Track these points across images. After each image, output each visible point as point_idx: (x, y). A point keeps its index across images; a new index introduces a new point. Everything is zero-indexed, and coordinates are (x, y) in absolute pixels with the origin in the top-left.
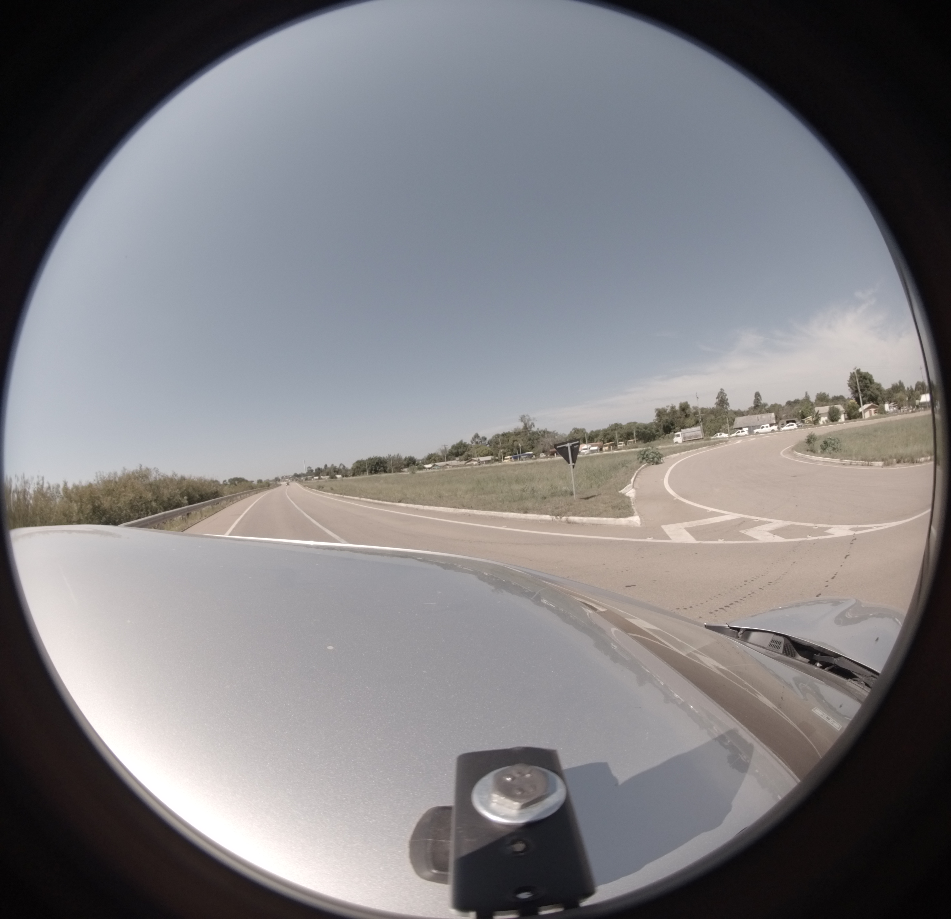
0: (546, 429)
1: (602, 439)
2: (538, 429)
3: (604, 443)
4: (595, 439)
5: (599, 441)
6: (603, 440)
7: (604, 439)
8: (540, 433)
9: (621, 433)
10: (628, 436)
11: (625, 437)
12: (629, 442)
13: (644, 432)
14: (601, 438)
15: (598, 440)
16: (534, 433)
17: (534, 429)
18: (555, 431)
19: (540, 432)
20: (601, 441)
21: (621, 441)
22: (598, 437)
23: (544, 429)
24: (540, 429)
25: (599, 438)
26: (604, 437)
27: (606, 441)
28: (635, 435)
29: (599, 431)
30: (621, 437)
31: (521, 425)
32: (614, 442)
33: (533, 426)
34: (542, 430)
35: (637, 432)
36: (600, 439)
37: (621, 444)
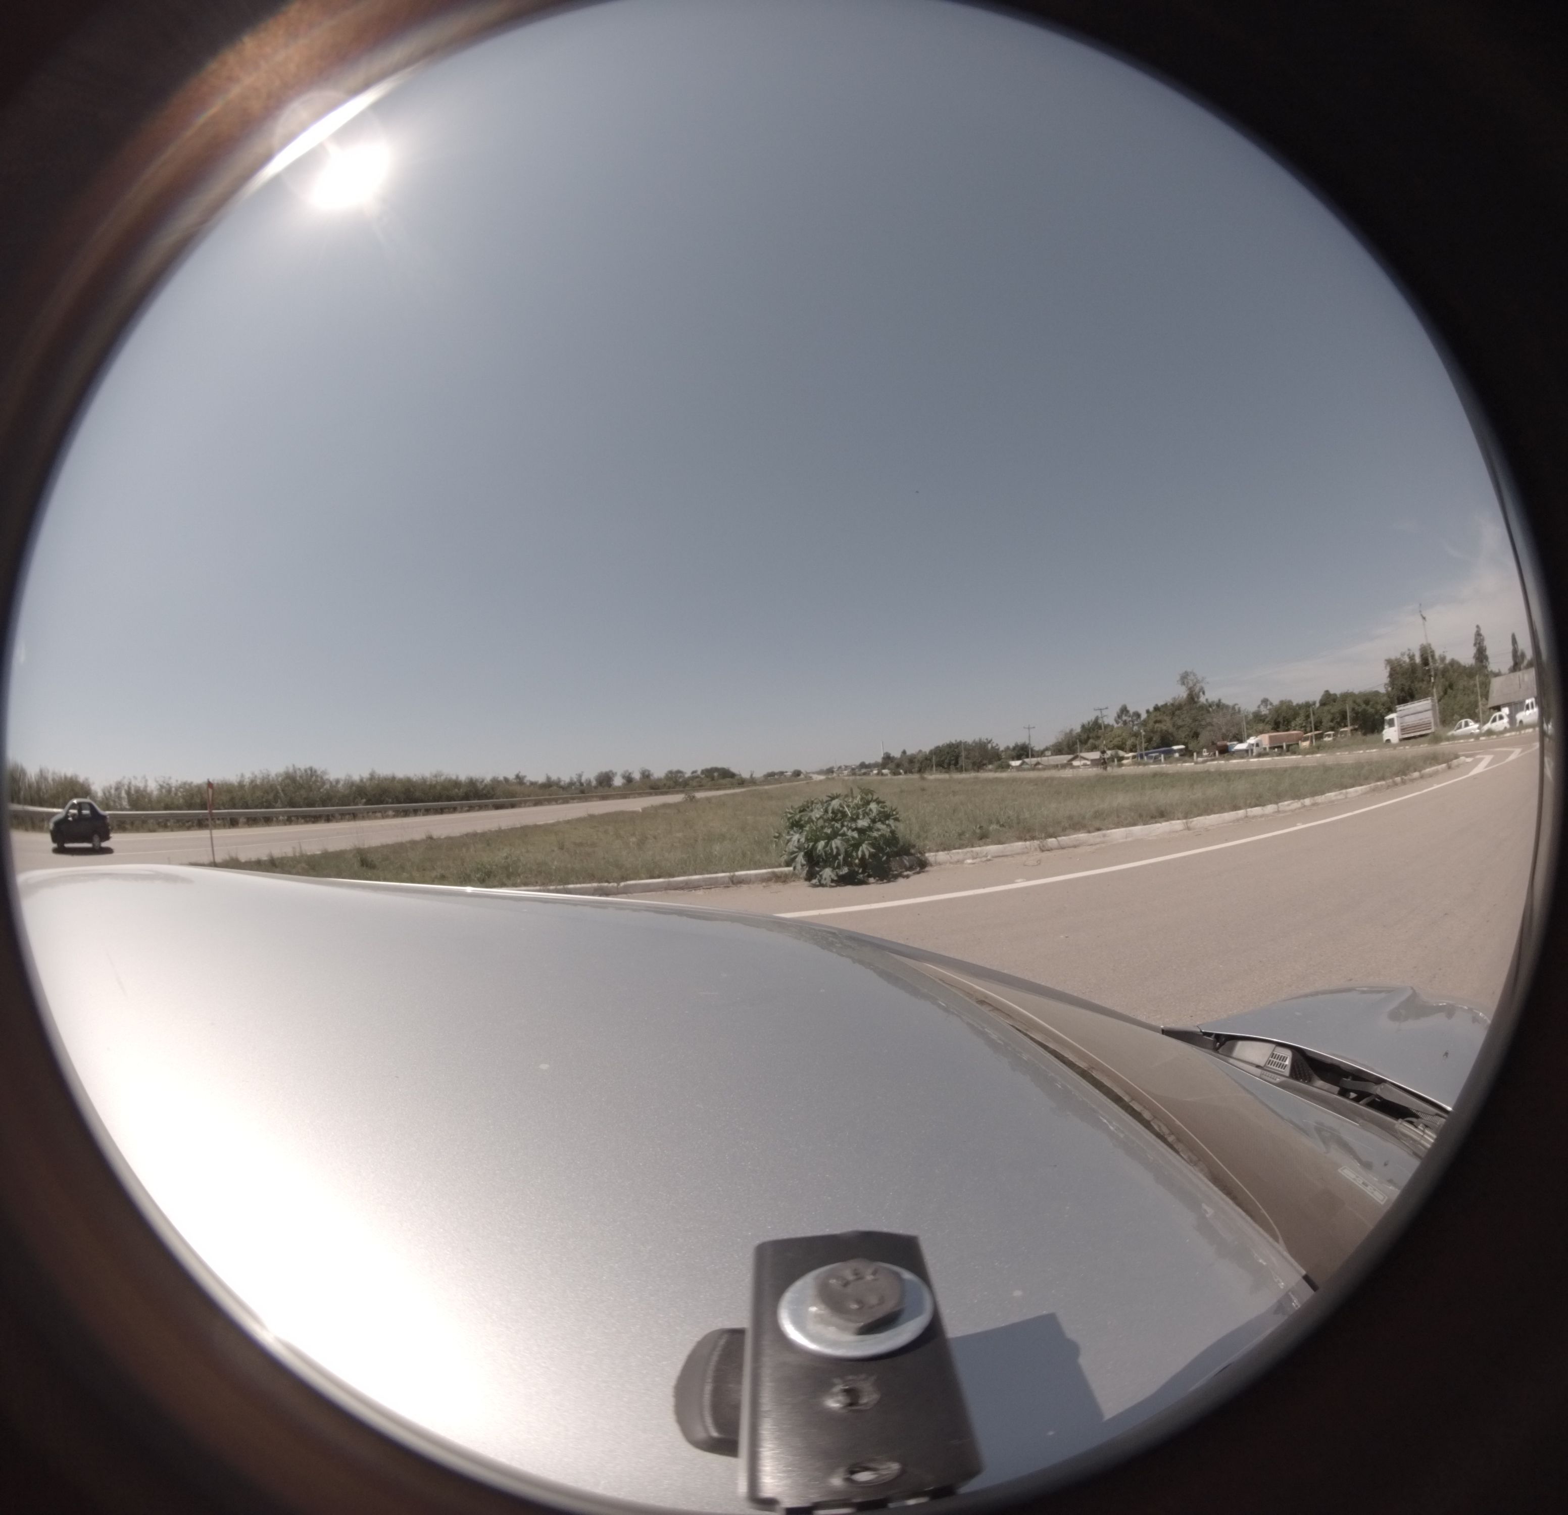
0: (1220, 700)
1: (1302, 724)
2: (1207, 700)
3: (1306, 732)
4: (1293, 724)
5: (1297, 728)
6: (1305, 727)
7: (1307, 723)
8: (1211, 709)
9: (1332, 711)
10: (1340, 720)
11: (1338, 720)
12: (1342, 732)
13: (1365, 711)
14: (1300, 722)
15: (1296, 726)
16: (1202, 707)
17: (1202, 699)
18: (1235, 705)
19: (1210, 706)
20: (1301, 727)
21: (1332, 729)
22: (1297, 719)
23: (1216, 700)
24: (1210, 700)
25: (1299, 720)
26: (1307, 719)
27: (1308, 729)
28: (1350, 717)
29: (1300, 707)
30: (1332, 721)
31: (1182, 693)
32: (1320, 732)
33: (1201, 693)
34: (1213, 702)
35: (1353, 709)
36: (1300, 724)
37: (1329, 736)
